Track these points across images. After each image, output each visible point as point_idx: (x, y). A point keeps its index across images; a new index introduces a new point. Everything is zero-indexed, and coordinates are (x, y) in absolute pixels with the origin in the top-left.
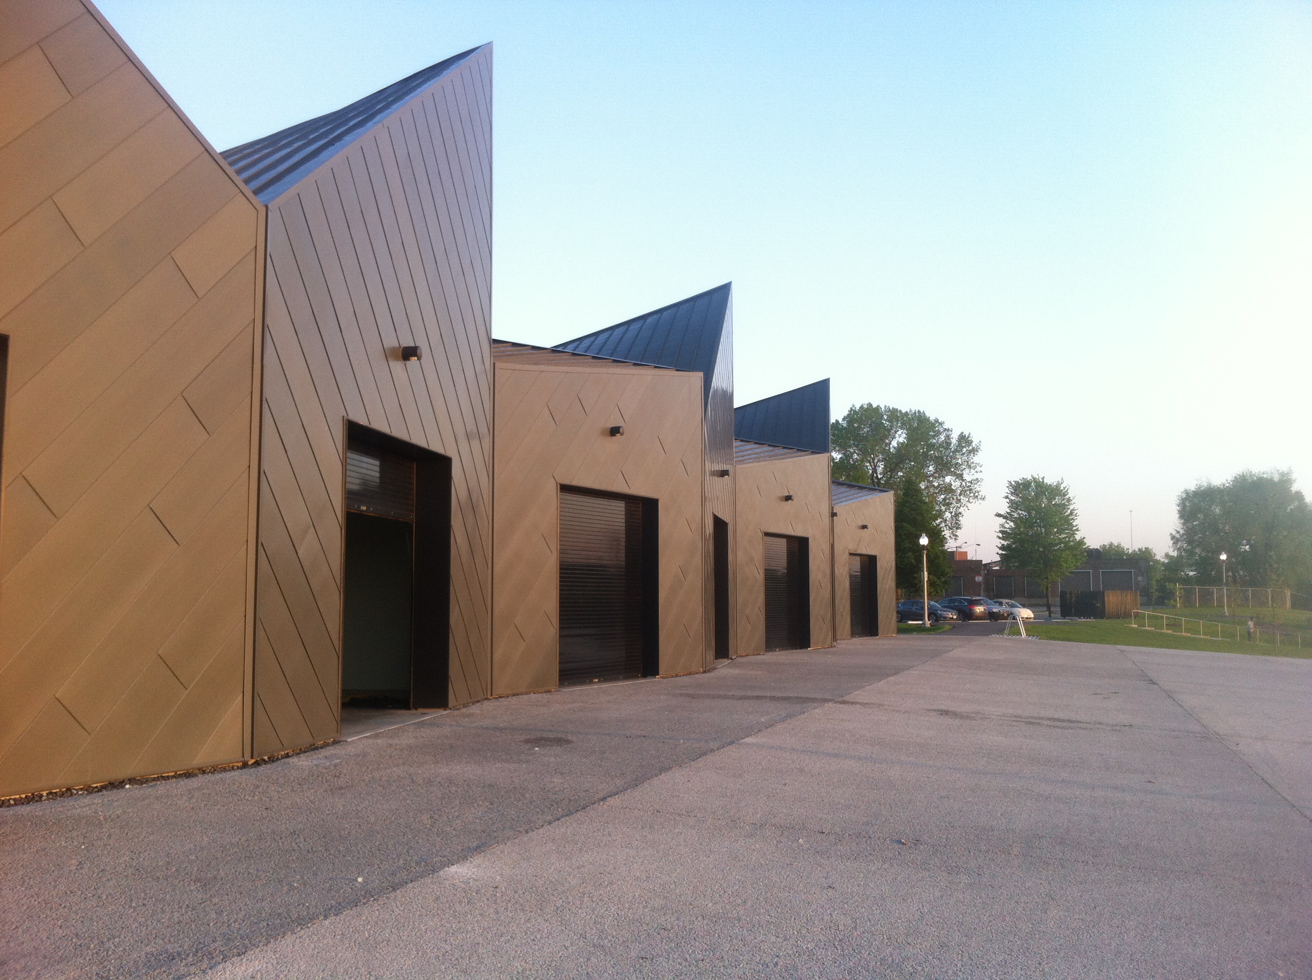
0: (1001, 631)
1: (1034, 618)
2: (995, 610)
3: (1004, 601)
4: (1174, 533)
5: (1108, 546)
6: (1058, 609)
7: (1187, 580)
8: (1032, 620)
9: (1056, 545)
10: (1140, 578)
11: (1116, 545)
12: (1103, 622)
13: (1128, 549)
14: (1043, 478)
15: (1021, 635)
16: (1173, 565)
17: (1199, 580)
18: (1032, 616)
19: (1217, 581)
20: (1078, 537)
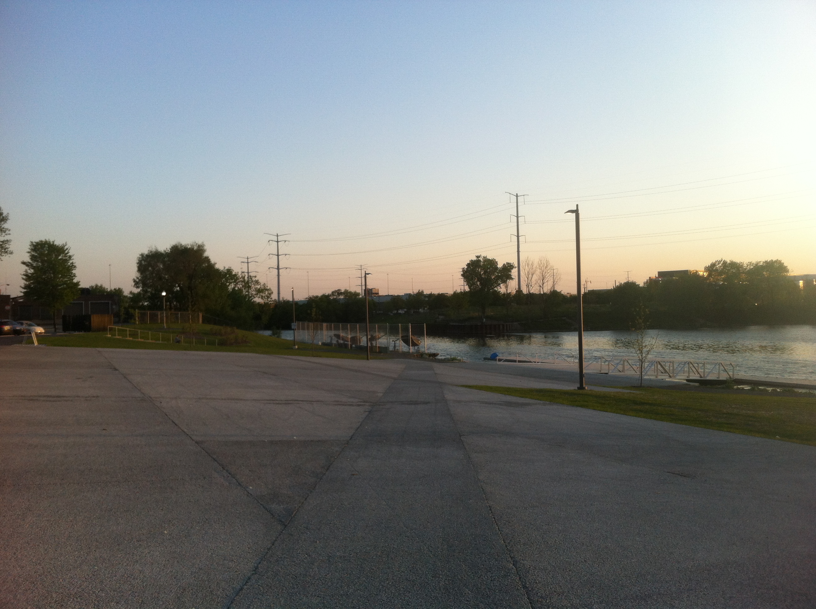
0: (20, 342)
1: (44, 333)
2: (18, 328)
3: (25, 322)
4: (135, 278)
5: (94, 287)
6: (61, 327)
7: (143, 307)
8: (43, 334)
9: (61, 285)
10: (114, 307)
11: (100, 285)
12: (90, 334)
13: (107, 289)
14: (53, 242)
15: (34, 344)
16: (135, 298)
17: (149, 308)
18: (43, 331)
19: (160, 308)
20: (75, 281)
